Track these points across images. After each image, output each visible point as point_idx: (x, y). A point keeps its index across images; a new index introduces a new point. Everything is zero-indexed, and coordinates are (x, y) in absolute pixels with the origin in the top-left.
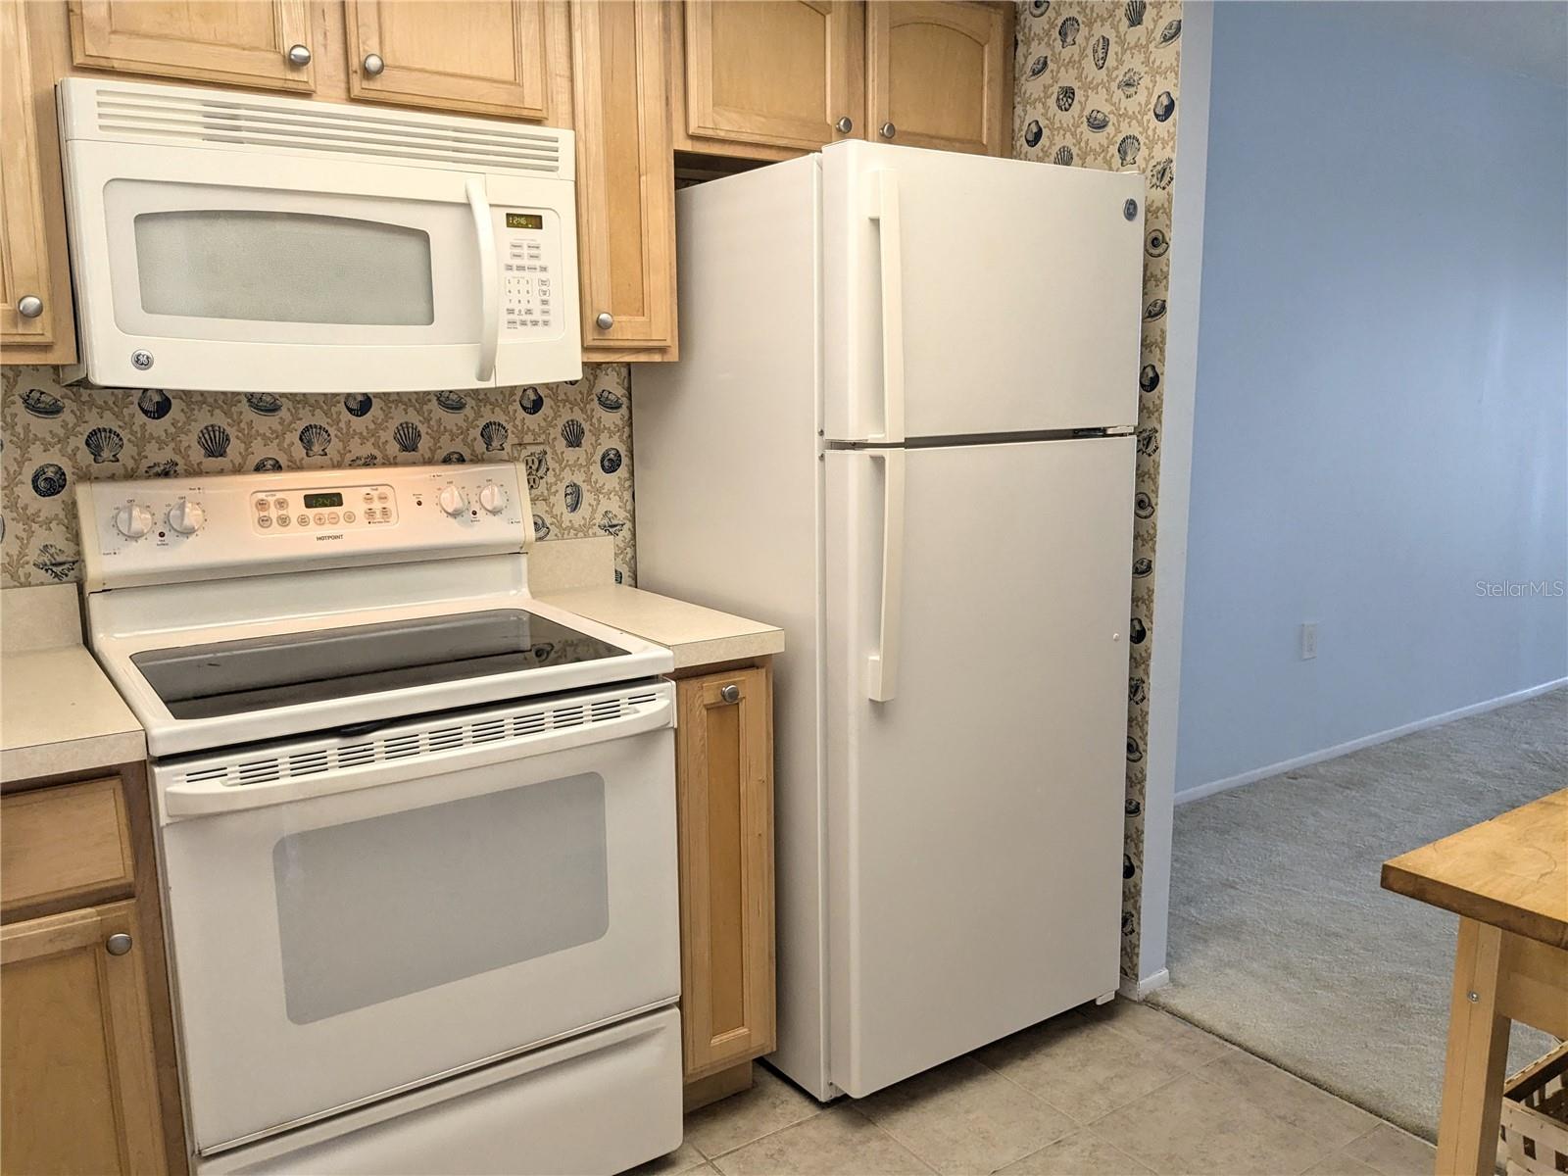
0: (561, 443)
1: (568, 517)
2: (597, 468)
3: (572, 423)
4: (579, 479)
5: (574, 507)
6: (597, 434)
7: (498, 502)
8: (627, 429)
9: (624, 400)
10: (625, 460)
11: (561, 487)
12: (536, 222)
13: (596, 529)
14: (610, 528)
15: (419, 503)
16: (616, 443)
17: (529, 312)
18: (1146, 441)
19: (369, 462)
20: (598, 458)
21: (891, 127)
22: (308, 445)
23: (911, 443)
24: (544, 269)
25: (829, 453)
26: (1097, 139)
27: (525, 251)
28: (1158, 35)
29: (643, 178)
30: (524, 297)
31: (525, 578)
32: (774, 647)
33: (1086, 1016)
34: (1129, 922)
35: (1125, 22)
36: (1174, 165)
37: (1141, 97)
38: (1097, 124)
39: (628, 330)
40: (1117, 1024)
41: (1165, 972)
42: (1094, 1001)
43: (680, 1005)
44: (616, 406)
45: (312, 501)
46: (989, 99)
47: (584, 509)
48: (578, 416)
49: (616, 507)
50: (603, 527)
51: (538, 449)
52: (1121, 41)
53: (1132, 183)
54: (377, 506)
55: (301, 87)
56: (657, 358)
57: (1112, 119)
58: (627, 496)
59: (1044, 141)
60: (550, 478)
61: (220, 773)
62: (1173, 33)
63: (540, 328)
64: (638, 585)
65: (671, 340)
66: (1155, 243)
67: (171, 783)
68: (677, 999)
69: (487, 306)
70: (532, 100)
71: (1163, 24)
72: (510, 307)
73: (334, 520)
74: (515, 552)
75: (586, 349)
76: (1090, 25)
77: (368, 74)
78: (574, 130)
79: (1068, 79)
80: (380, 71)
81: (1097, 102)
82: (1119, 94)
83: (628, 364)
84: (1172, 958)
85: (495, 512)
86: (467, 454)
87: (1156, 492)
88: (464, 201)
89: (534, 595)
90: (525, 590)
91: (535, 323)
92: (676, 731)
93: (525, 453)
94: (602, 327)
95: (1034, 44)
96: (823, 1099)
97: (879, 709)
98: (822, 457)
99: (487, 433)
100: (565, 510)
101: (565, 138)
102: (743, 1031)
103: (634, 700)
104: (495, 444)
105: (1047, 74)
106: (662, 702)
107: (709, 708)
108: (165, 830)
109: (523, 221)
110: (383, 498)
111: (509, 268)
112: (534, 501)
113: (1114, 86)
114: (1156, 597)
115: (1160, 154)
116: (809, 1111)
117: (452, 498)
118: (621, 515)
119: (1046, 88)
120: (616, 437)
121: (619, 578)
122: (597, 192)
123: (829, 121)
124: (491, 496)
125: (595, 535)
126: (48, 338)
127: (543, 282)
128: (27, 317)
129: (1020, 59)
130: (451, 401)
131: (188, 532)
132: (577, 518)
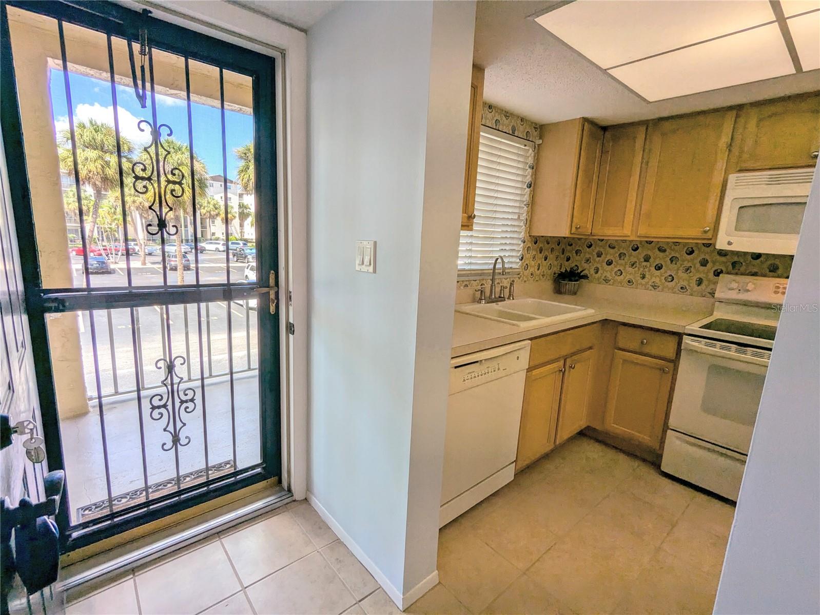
61: (700, 342)
67: (687, 340)
108: (682, 351)
126: (711, 237)
128: (706, 232)
131: (748, 291)
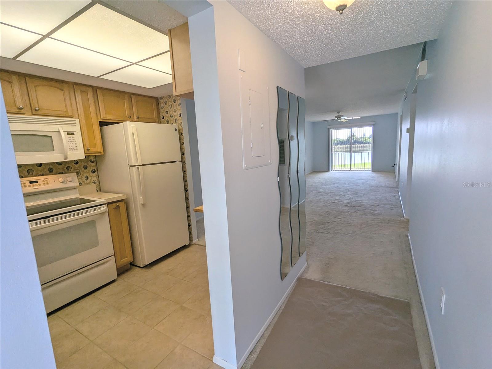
0: (83, 169)
1: (86, 181)
2: (91, 173)
3: (85, 166)
4: (87, 175)
5: (87, 179)
6: (90, 167)
7: (71, 180)
8: (96, 166)
9: (95, 161)
10: (96, 171)
11: (84, 177)
12: (73, 134)
13: (92, 183)
14: (95, 183)
15: (55, 181)
16: (94, 168)
17: (73, 148)
18: (183, 162)
19: (43, 175)
20: (91, 171)
21: (138, 117)
22: (29, 173)
23: (143, 165)
24: (76, 141)
25: (130, 167)
26: (172, 119)
27: (72, 138)
28: (178, 105)
29: (93, 126)
30: (72, 146)
31: (78, 193)
32: (125, 198)
33: (184, 247)
34: (190, 233)
35: (173, 102)
36: (182, 123)
37: (177, 113)
38: (172, 117)
39: (93, 150)
40: (190, 248)
41: (197, 239)
42: (185, 245)
43: (114, 255)
44: (94, 162)
45: (31, 182)
46: (155, 112)
47: (89, 180)
48: (86, 164)
49: (95, 179)
50: (93, 183)
51: (78, 170)
52: (173, 105)
53: (175, 126)
54: (45, 182)
55: (23, 113)
56: (99, 154)
57: (173, 116)
58: (97, 177)
59: (164, 118)
60: (81, 175)
62: (180, 105)
63: (76, 151)
64: (102, 191)
65: (102, 151)
66: (181, 134)
68: (113, 254)
69: (65, 147)
70: (70, 114)
71: (178, 103)
72: (70, 147)
73: (37, 185)
74: (75, 188)
75: (85, 153)
76: (169, 102)
77: (36, 110)
78: (79, 118)
79: (167, 110)
80: (39, 110)
81: (171, 113)
82: (174, 112)
83: (95, 155)
84: (198, 238)
85: (70, 181)
86: (63, 172)
87: (186, 170)
88: (58, 131)
89: (80, 195)
90: (78, 194)
91: (75, 150)
92: (108, 212)
93: (76, 171)
94: (88, 150)
95: (161, 104)
96: (142, 267)
97: (143, 205)
98: (129, 168)
99: (67, 168)
100: (85, 180)
101: (77, 121)
102: (127, 258)
103: (99, 208)
104: (69, 170)
105: (164, 109)
106: (105, 208)
107: (114, 208)
109: (71, 134)
110: (47, 181)
111: (69, 141)
112: (78, 179)
113: (173, 111)
114: (188, 185)
115: (180, 122)
116: (140, 269)
117: (61, 180)
118: (97, 180)
119: (164, 111)
120: (94, 167)
121: (97, 191)
122: (85, 129)
123: (127, 116)
124: (69, 179)
125: (92, 184)
127: (76, 143)
129: (159, 106)
130: (59, 164)
132: (88, 181)
